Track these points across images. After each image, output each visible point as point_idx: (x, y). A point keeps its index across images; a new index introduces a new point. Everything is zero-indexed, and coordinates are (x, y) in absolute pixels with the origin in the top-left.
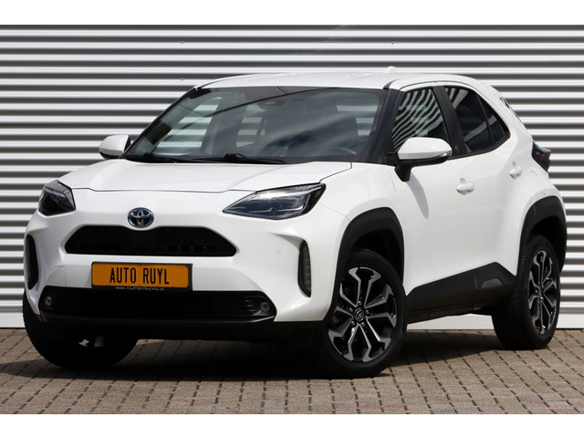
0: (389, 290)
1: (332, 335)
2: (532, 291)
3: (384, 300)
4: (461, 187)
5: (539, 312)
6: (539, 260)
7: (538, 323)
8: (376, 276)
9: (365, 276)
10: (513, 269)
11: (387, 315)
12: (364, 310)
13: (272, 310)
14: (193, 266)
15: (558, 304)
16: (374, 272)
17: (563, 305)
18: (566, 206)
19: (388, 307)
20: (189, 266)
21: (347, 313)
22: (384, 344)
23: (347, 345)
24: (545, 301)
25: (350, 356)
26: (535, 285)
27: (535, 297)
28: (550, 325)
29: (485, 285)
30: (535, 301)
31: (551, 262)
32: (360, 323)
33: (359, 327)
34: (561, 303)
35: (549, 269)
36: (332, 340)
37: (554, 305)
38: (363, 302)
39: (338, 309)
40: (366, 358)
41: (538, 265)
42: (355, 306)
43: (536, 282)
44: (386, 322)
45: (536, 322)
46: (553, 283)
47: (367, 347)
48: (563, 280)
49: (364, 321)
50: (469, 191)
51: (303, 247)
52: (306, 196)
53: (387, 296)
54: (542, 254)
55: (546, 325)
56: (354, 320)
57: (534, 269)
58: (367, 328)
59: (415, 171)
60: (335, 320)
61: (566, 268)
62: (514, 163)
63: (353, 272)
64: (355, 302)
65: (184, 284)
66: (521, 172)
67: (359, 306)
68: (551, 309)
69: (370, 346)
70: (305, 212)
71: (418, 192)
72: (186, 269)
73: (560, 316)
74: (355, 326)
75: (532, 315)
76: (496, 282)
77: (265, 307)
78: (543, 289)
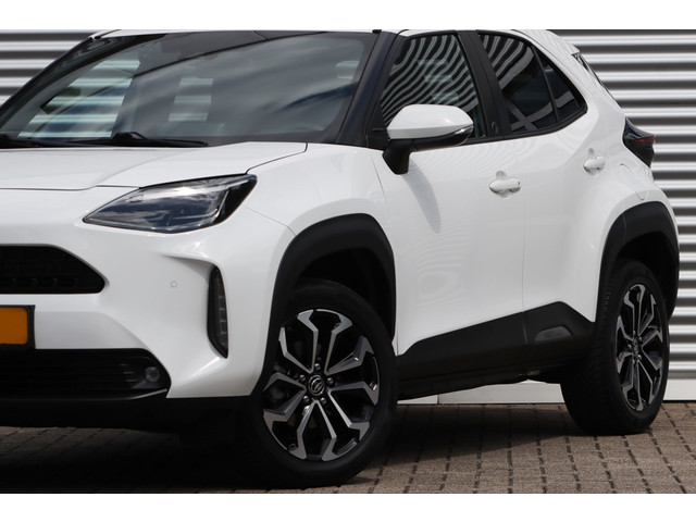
0: (365, 346)
1: (270, 418)
2: (623, 344)
3: (357, 361)
4: (497, 184)
5: (634, 375)
6: (633, 298)
7: (632, 394)
8: (345, 323)
9: (326, 323)
10: (590, 313)
11: (363, 385)
12: (324, 378)
13: (164, 379)
14: (36, 310)
15: (666, 365)
16: (341, 316)
17: (673, 366)
18: (679, 221)
19: (365, 373)
20: (30, 310)
21: (296, 383)
22: (358, 432)
23: (295, 435)
24: (644, 361)
25: (300, 452)
26: (626, 336)
27: (627, 354)
28: (652, 398)
29: (541, 337)
30: (627, 361)
31: (653, 302)
32: (319, 398)
33: (316, 405)
34: (670, 363)
35: (650, 312)
36: (270, 426)
37: (658, 366)
38: (322, 365)
39: (279, 376)
40: (328, 455)
41: (632, 305)
42: (310, 372)
43: (629, 332)
44: (362, 397)
45: (629, 392)
46: (657, 332)
47: (330, 437)
48: (673, 329)
49: (325, 395)
50: (512, 191)
51: (215, 277)
52: (221, 195)
53: (363, 355)
54: (638, 290)
55: (645, 396)
56: (308, 394)
57: (625, 312)
58: (329, 407)
59: (416, 158)
60: (277, 395)
61: (678, 311)
62: (591, 151)
63: (304, 317)
64: (308, 365)
65: (21, 339)
66: (604, 164)
67: (316, 372)
68: (654, 373)
69: (333, 435)
70: (219, 220)
71: (423, 192)
72: (24, 314)
73: (669, 382)
74: (309, 403)
75: (622, 382)
76: (561, 332)
77: (153, 374)
78: (640, 343)
